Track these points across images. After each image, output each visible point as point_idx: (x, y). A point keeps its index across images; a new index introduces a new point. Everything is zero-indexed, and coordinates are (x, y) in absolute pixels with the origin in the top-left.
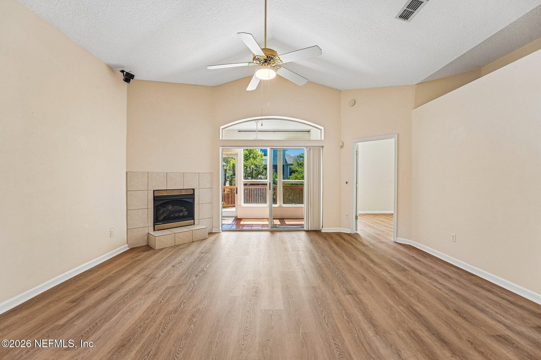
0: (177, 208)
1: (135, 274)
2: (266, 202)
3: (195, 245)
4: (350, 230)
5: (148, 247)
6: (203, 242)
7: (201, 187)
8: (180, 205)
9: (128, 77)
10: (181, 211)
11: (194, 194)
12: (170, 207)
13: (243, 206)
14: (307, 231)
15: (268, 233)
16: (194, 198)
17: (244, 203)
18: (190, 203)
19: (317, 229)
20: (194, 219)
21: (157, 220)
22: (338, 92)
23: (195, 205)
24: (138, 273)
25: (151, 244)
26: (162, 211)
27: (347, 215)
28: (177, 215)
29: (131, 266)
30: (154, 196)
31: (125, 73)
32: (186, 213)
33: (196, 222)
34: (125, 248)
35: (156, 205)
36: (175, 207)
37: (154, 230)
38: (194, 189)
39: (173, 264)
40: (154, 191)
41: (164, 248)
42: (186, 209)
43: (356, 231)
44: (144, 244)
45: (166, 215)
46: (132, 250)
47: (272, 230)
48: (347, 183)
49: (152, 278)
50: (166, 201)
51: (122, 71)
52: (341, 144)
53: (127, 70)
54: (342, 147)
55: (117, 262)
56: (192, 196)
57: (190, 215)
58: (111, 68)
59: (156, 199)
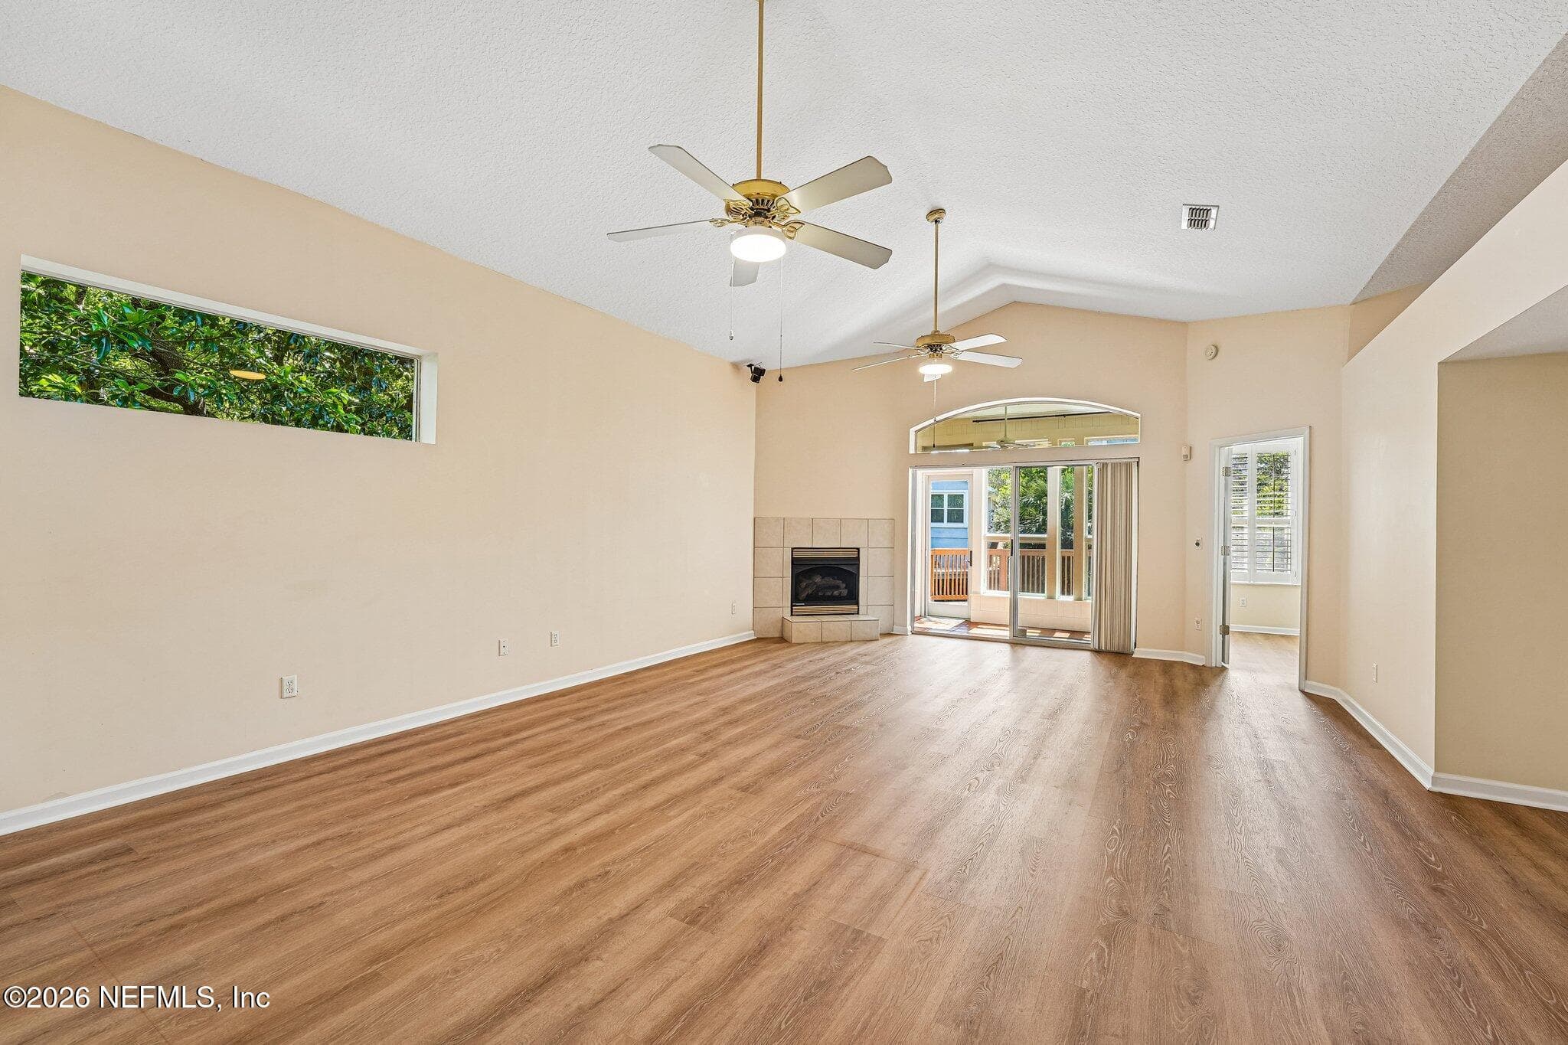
0: (830, 581)
1: (762, 662)
2: (1043, 592)
3: (853, 644)
4: (1204, 657)
5: (782, 640)
6: (868, 643)
7: (872, 545)
8: (836, 577)
9: (758, 374)
10: (837, 587)
11: (858, 558)
12: (818, 579)
13: (985, 595)
14: (1097, 652)
15: (1007, 647)
16: (859, 565)
17: (990, 588)
18: (852, 574)
19: (1120, 650)
20: (857, 603)
21: (796, 599)
22: (1178, 328)
23: (860, 578)
24: (765, 661)
25: (786, 636)
26: (804, 584)
27: (1198, 622)
28: (829, 594)
29: (756, 655)
30: (792, 557)
31: (753, 367)
32: (845, 592)
33: (862, 609)
34: (750, 635)
35: (795, 572)
36: (827, 579)
37: (792, 615)
38: (858, 549)
39: (811, 659)
40: (793, 549)
41: (804, 643)
42: (844, 585)
43: (1223, 661)
44: (777, 635)
45: (810, 592)
46: (759, 640)
47: (1015, 642)
48: (1197, 544)
49: (780, 667)
50: (814, 566)
51: (750, 366)
52: (1185, 451)
53: (756, 364)
54: (1188, 457)
55: (740, 649)
56: (856, 560)
57: (852, 597)
58: (736, 366)
59: (795, 562)
